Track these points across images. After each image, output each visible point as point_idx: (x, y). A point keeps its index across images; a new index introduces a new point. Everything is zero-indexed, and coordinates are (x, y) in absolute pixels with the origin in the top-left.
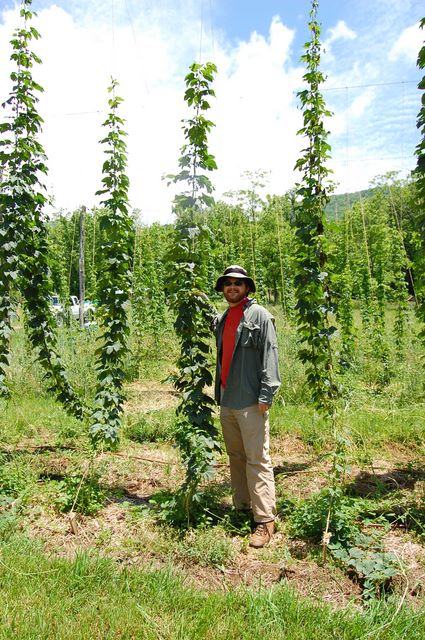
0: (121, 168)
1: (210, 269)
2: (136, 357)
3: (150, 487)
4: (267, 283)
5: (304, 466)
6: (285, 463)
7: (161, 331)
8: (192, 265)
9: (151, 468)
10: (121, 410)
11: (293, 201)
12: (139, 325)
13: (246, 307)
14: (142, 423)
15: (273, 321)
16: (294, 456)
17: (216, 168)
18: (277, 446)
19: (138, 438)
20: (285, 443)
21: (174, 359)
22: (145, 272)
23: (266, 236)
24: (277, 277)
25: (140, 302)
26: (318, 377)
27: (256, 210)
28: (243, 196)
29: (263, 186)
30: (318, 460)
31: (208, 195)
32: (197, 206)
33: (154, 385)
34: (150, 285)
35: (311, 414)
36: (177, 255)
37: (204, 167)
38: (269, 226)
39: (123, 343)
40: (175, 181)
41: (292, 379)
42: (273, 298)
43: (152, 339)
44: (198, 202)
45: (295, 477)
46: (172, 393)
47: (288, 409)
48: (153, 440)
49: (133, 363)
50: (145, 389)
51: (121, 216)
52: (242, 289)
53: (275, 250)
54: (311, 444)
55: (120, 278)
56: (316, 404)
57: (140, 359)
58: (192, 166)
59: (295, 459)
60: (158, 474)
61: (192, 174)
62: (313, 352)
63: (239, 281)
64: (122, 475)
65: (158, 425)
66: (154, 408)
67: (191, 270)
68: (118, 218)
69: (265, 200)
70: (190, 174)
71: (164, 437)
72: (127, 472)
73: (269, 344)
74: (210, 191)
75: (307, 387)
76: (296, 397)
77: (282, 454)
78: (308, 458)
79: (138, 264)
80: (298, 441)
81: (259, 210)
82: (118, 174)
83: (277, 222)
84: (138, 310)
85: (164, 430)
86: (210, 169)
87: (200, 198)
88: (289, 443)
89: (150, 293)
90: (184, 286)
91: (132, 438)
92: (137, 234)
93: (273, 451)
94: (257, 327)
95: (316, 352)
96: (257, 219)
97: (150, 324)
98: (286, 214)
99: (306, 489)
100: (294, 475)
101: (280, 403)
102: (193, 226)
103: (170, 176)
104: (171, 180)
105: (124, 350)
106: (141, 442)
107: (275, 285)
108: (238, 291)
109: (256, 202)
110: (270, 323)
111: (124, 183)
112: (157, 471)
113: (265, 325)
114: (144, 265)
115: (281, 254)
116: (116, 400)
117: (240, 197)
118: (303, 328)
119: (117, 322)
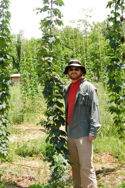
0: (7, 8)
1: (62, 63)
2: (22, 111)
3: (29, 181)
4: (93, 70)
5: (113, 170)
6: (103, 168)
7: (36, 96)
8: (52, 58)
9: (30, 170)
10: (7, 139)
11: (108, 25)
12: (24, 93)
13: (81, 83)
14: (25, 146)
15: (96, 90)
16: (108, 164)
17: (64, 5)
18: (99, 159)
19: (23, 154)
20: (103, 157)
21: (43, 112)
22: (27, 64)
23: (93, 44)
24: (99, 67)
25: (25, 81)
26: (120, 121)
27: (87, 30)
28: (80, 23)
29: (91, 17)
30: (121, 166)
31: (59, 19)
32: (53, 25)
33: (32, 126)
34: (30, 71)
35: (117, 141)
36: (43, 53)
37: (57, 4)
38: (94, 39)
39: (7, 103)
40: (41, 12)
41: (107, 123)
42: (97, 78)
43: (31, 101)
44: (54, 23)
45: (108, 176)
46: (42, 130)
47: (105, 139)
48: (31, 156)
49: (21, 114)
50: (27, 128)
51: (6, 34)
52: (79, 73)
53: (98, 52)
54: (117, 158)
55: (5, 69)
56: (120, 136)
57: (25, 112)
58: (50, 4)
59: (108, 166)
60: (34, 174)
61: (50, 7)
62: (117, 108)
63: (77, 68)
64: (14, 175)
65: (34, 147)
66: (32, 138)
67: (51, 61)
68: (4, 35)
69: (92, 25)
70: (49, 8)
71: (37, 154)
72: (17, 173)
73: (94, 103)
74: (60, 17)
75: (114, 127)
76: (109, 132)
77: (101, 163)
78: (116, 165)
79: (23, 60)
80: (110, 156)
81: (89, 30)
82: (5, 10)
83: (99, 37)
84: (24, 85)
85: (37, 150)
86: (61, 5)
87: (55, 21)
88: (105, 157)
89: (30, 76)
90: (47, 71)
91: (20, 155)
92: (22, 44)
93: (96, 161)
94: (87, 94)
95: (119, 108)
96: (88, 35)
97: (30, 92)
98: (104, 33)
99: (114, 182)
100: (107, 174)
101: (100, 135)
102: (52, 36)
103: (38, 9)
104: (39, 11)
105: (7, 107)
106: (24, 156)
107: (98, 71)
108: (77, 74)
109: (87, 26)
110: (95, 92)
111: (8, 16)
112: (33, 172)
113: (92, 93)
114: (27, 61)
115: (101, 55)
116: (5, 134)
117: (79, 23)
118: (112, 95)
119: (4, 92)
